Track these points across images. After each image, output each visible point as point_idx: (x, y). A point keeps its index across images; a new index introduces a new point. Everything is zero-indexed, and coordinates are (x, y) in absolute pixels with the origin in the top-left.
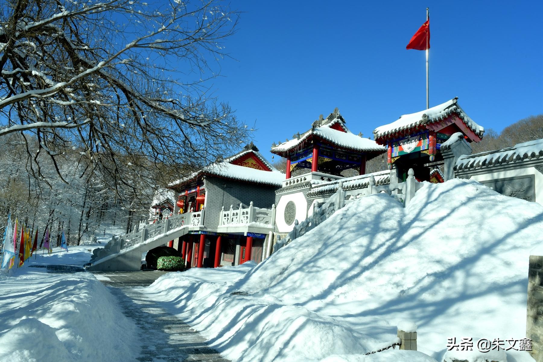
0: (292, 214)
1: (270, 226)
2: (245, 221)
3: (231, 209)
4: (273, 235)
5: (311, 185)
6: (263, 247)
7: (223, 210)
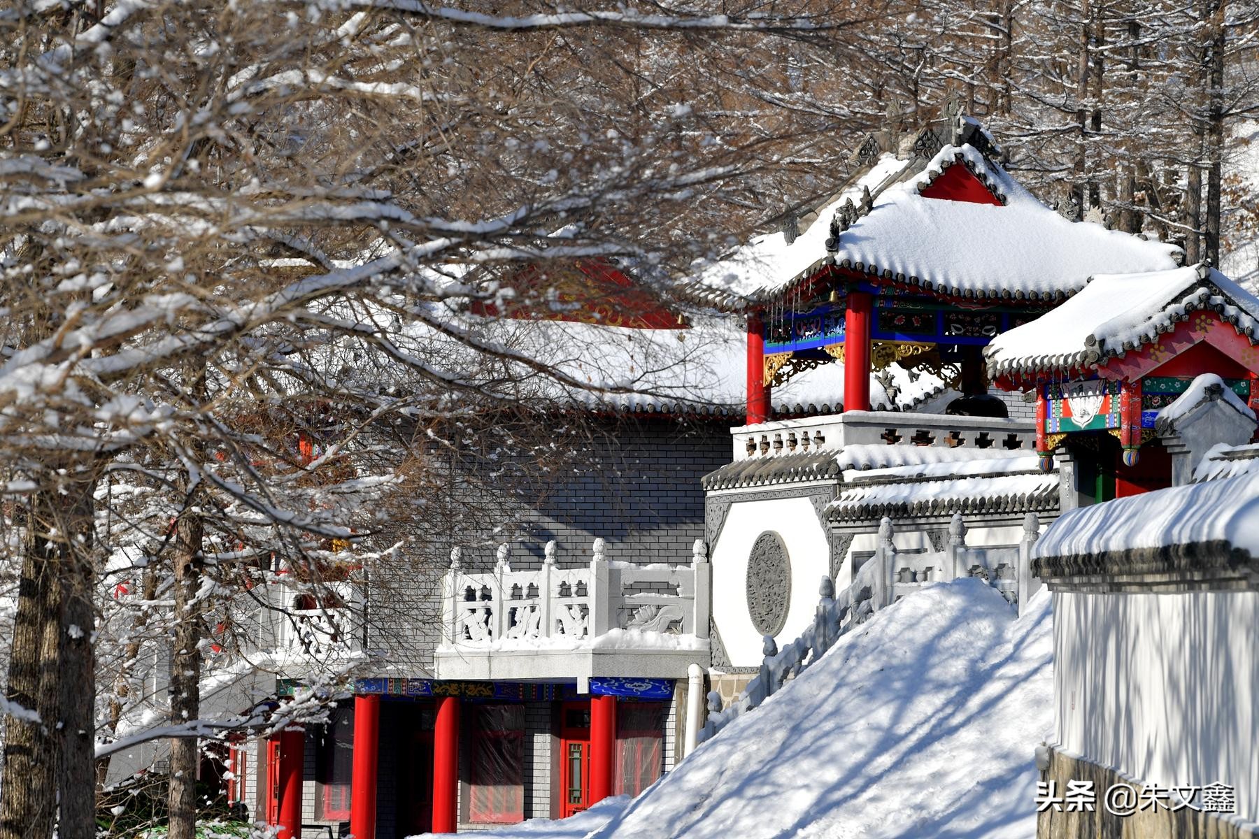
0: (776, 589)
1: (689, 641)
2: (574, 625)
3: (503, 566)
4: (706, 683)
5: (839, 473)
6: (665, 736)
7: (455, 565)
